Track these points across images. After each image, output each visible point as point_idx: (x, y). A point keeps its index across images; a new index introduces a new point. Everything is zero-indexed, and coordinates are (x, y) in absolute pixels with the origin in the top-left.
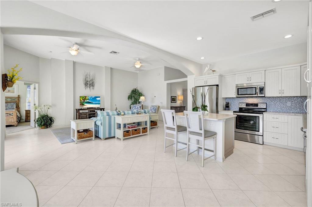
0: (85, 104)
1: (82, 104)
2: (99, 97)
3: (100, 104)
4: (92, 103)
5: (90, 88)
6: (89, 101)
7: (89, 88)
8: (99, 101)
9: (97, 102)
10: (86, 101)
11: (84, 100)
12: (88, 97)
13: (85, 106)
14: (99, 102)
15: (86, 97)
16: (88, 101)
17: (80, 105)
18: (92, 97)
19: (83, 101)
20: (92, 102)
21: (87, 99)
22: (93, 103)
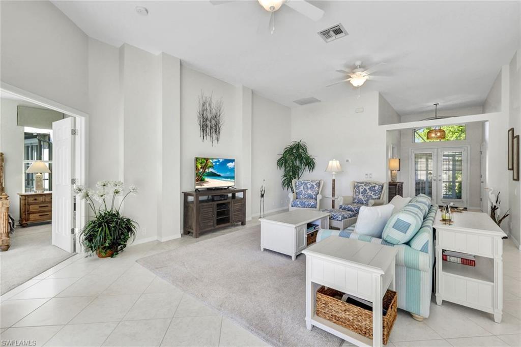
0: (207, 179)
1: (200, 179)
2: (232, 161)
3: (233, 178)
4: (219, 176)
5: (211, 137)
6: (214, 171)
7: (209, 137)
8: (233, 170)
9: (228, 174)
10: (207, 171)
11: (204, 168)
12: (211, 161)
13: (205, 182)
14: (232, 175)
15: (207, 160)
16: (211, 170)
17: (197, 180)
18: (219, 161)
19: (201, 170)
20: (219, 174)
21: (210, 167)
22: (222, 175)
